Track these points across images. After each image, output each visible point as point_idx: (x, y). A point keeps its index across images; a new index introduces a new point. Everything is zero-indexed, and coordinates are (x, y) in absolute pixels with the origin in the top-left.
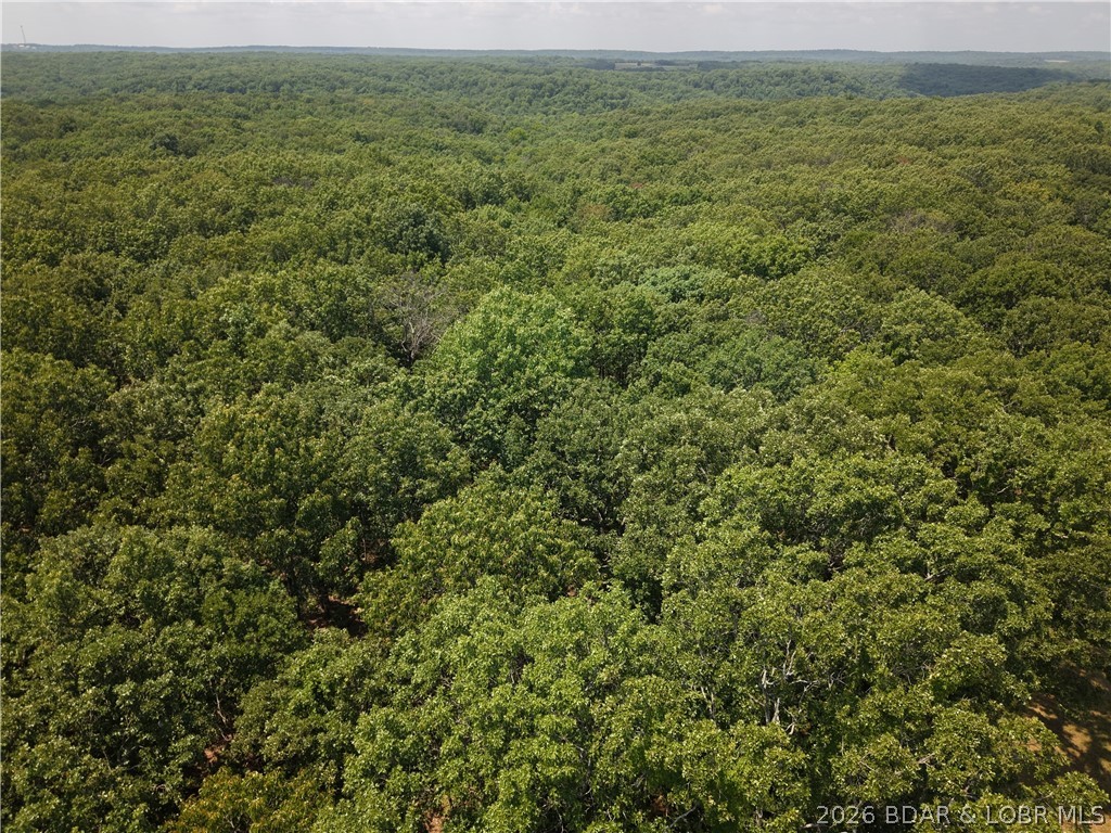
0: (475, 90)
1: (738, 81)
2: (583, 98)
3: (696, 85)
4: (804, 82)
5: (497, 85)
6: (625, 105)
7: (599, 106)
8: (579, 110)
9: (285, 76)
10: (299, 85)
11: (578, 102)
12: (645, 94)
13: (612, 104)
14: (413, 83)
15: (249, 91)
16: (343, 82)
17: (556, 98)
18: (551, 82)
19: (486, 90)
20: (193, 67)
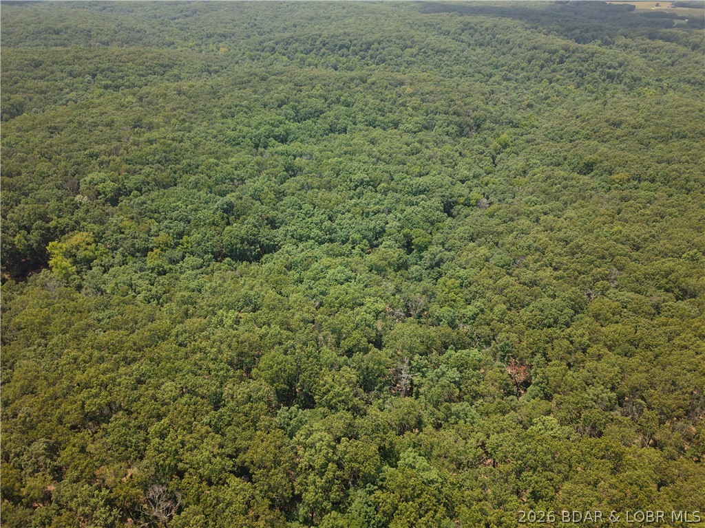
0: (505, 49)
2: (586, 65)
3: (695, 47)
5: (523, 46)
6: (619, 75)
7: (596, 75)
8: (578, 79)
9: (377, 36)
10: (384, 45)
11: (581, 71)
12: (644, 57)
13: (608, 73)
14: (464, 38)
15: (352, 48)
16: (413, 42)
17: (564, 66)
18: (563, 49)
19: (512, 51)
20: (330, 18)
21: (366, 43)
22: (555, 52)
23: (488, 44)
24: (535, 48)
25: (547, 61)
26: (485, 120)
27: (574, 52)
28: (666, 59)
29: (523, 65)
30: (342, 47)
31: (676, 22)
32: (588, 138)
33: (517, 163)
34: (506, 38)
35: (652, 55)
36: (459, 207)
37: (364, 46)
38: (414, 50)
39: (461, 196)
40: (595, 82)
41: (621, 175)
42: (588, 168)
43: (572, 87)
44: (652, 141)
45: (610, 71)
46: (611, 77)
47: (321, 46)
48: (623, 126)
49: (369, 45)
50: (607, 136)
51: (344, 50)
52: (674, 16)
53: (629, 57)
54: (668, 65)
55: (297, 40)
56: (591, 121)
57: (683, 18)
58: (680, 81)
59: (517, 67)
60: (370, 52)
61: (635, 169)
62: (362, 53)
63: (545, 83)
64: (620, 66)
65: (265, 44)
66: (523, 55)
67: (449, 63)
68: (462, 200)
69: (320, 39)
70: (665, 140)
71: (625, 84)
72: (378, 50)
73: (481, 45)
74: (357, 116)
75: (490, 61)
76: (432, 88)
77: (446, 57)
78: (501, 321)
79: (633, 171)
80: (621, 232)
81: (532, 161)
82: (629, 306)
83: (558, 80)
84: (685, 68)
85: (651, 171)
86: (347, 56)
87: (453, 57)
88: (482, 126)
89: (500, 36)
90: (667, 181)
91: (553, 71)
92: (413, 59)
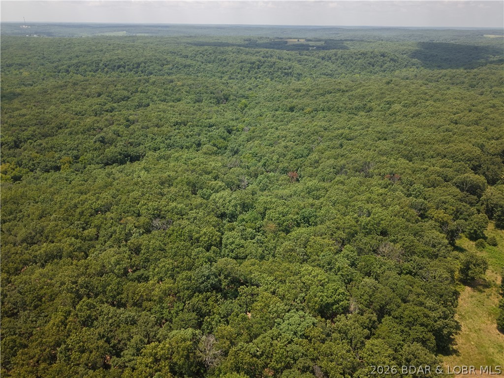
0: (225, 64)
1: (342, 57)
2: (272, 69)
3: (323, 58)
4: (371, 57)
5: (235, 62)
6: (291, 73)
7: (279, 73)
8: (270, 76)
9: (142, 59)
10: (148, 64)
11: (270, 72)
12: (300, 64)
13: (285, 72)
14: (198, 59)
15: (127, 67)
16: (167, 62)
17: (261, 70)
18: (258, 61)
19: (230, 64)
20: (102, 51)
21: (136, 63)
22: (254, 63)
23: (214, 61)
24: (242, 62)
25: (251, 68)
26: (229, 95)
27: (264, 63)
28: (311, 64)
29: (238, 71)
30: (119, 67)
31: (310, 48)
32: (286, 98)
33: (256, 111)
34: (223, 58)
35: (304, 63)
36: (235, 132)
37: (135, 66)
38: (170, 66)
39: (234, 126)
40: (279, 77)
41: (308, 109)
42: (292, 109)
43: (269, 80)
44: (317, 96)
45: (286, 71)
46: (287, 74)
47: (104, 66)
48: (302, 91)
49: (139, 65)
50: (296, 96)
51: (122, 69)
52: (308, 46)
53: (293, 64)
54: (313, 67)
55: (84, 64)
56: (285, 91)
57: (313, 46)
58: (320, 74)
59: (235, 72)
60: (140, 69)
61: (314, 107)
62: (135, 70)
63: (253, 79)
64: (290, 69)
65: (60, 68)
66: (237, 66)
67: (194, 72)
68: (235, 128)
69: (102, 63)
70: (323, 95)
71: (295, 77)
72: (145, 67)
73: (210, 62)
74: (153, 98)
75: (218, 70)
76: (193, 82)
77: (191, 69)
78: (278, 162)
79: (313, 108)
80: (317, 125)
81: (263, 110)
82: (330, 147)
83: (260, 78)
84: (321, 69)
85: (321, 106)
86: (125, 72)
87: (195, 69)
88: (229, 99)
89: (219, 57)
90: (329, 109)
91: (256, 73)
92: (170, 71)
